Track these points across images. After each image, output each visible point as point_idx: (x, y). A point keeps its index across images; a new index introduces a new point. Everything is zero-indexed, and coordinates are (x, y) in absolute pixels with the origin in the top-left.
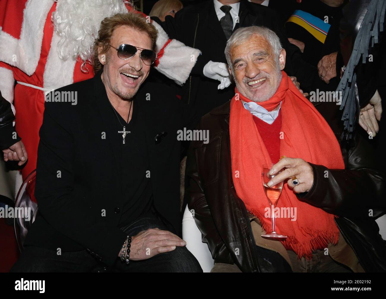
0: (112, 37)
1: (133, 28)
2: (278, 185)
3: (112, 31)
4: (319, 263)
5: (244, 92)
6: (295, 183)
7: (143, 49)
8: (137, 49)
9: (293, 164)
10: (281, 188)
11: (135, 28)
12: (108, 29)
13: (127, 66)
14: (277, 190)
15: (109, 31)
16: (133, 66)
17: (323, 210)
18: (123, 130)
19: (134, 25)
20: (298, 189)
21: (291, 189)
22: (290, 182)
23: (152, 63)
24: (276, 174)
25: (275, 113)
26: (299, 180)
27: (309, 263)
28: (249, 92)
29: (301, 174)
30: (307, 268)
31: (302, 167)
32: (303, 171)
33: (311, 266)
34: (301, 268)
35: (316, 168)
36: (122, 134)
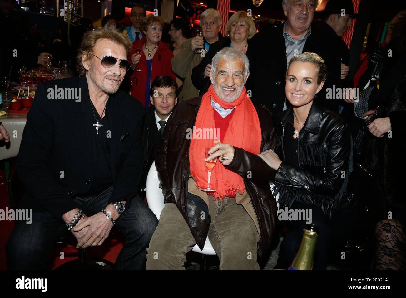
0: (94, 48)
1: (113, 41)
2: (214, 159)
3: (95, 43)
4: (226, 205)
5: (218, 92)
6: (223, 159)
7: (121, 60)
8: (117, 59)
9: (223, 148)
10: (215, 161)
11: (114, 41)
12: (91, 41)
13: (110, 73)
14: (213, 163)
15: (93, 42)
16: (115, 72)
17: (239, 174)
18: (96, 124)
19: (114, 39)
20: (225, 163)
21: (221, 162)
22: (220, 159)
23: (127, 70)
24: (213, 153)
25: (229, 111)
26: (226, 158)
27: (220, 205)
28: (222, 94)
29: (227, 154)
30: (219, 207)
31: (228, 149)
32: (228, 152)
33: (221, 206)
34: (216, 207)
35: (237, 149)
36: (96, 126)
